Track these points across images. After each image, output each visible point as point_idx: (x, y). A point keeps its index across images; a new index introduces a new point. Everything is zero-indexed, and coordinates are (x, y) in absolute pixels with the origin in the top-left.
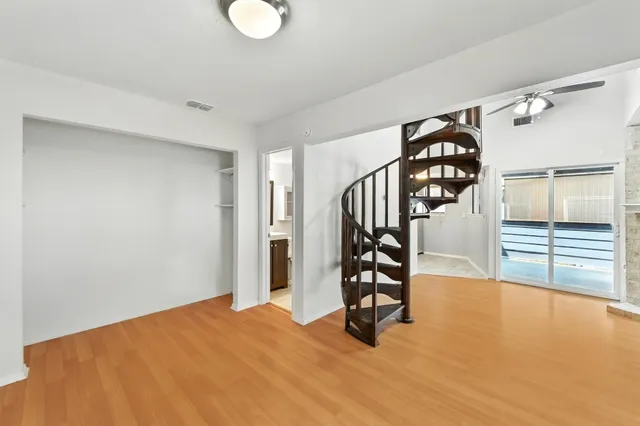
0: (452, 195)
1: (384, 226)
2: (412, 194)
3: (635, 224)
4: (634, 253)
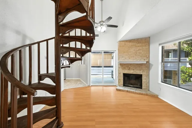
0: (80, 57)
1: (46, 72)
2: (61, 55)
3: (120, 66)
4: (119, 73)
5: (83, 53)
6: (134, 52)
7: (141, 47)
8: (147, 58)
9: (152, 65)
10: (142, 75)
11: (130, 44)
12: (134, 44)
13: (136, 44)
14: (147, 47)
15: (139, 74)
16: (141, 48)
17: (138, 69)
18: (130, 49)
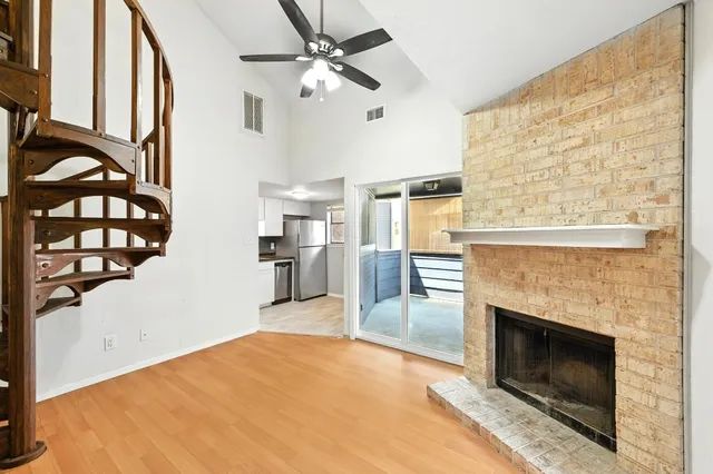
4: (469, 305)
6: (549, 162)
7: (606, 118)
8: (662, 199)
10: (612, 340)
11: (527, 111)
12: (549, 106)
13: (566, 104)
14: (659, 104)
15: (590, 328)
16: (599, 123)
17: (578, 291)
18: (523, 149)
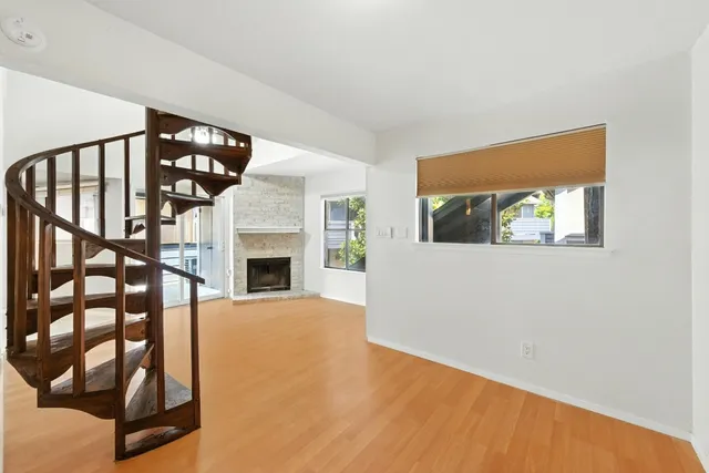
3: (238, 241)
4: (237, 260)
5: (216, 185)
6: (274, 205)
7: (289, 197)
8: (300, 221)
9: (310, 236)
10: (290, 258)
11: (266, 185)
13: (279, 188)
15: (284, 256)
17: (282, 246)
18: (265, 198)
